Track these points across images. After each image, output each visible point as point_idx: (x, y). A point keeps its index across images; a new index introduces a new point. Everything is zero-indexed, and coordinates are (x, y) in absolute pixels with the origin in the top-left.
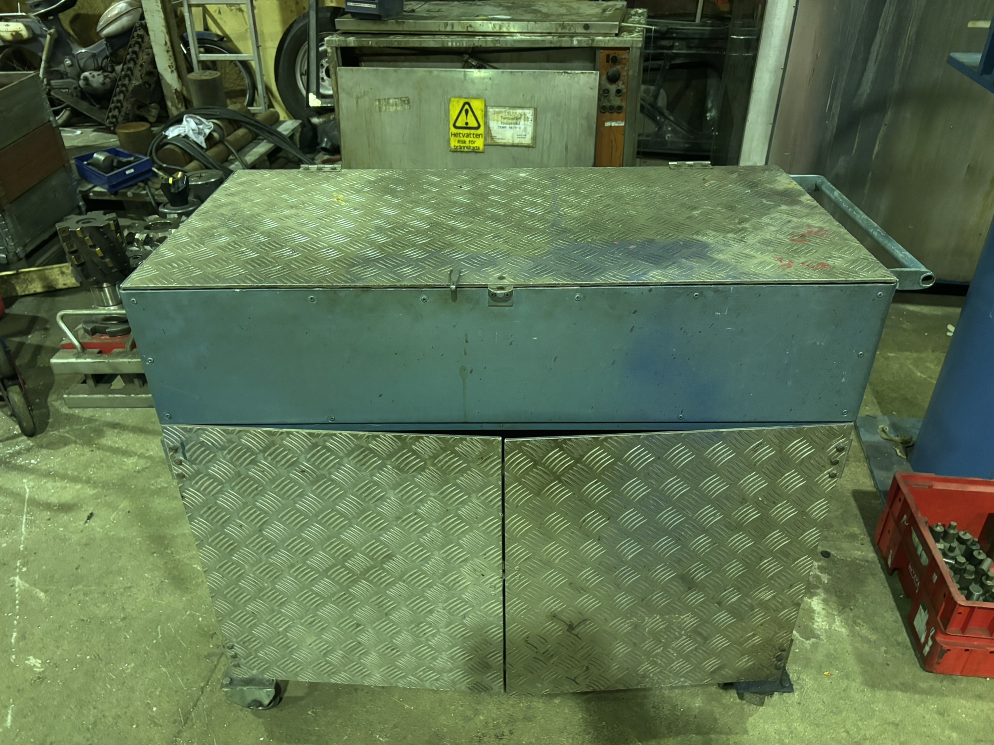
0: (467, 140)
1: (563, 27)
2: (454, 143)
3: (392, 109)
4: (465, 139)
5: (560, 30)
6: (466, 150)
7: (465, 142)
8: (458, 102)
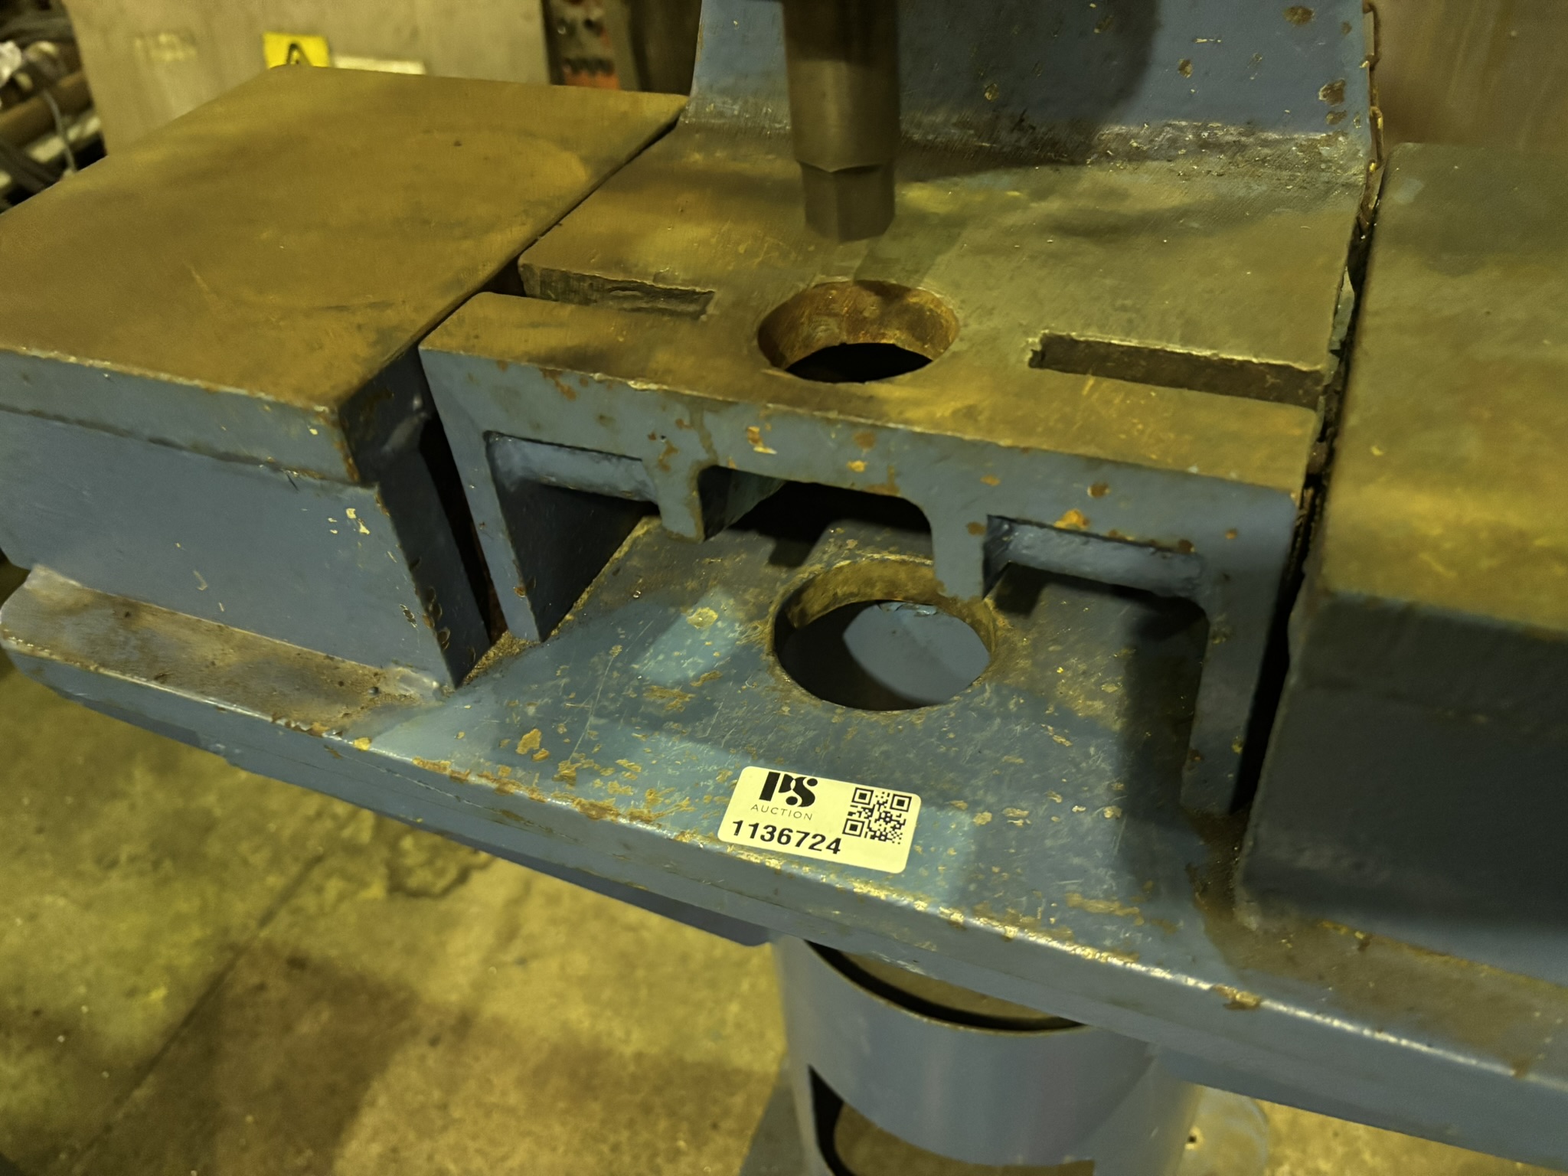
3: (168, 56)
8: (279, 42)
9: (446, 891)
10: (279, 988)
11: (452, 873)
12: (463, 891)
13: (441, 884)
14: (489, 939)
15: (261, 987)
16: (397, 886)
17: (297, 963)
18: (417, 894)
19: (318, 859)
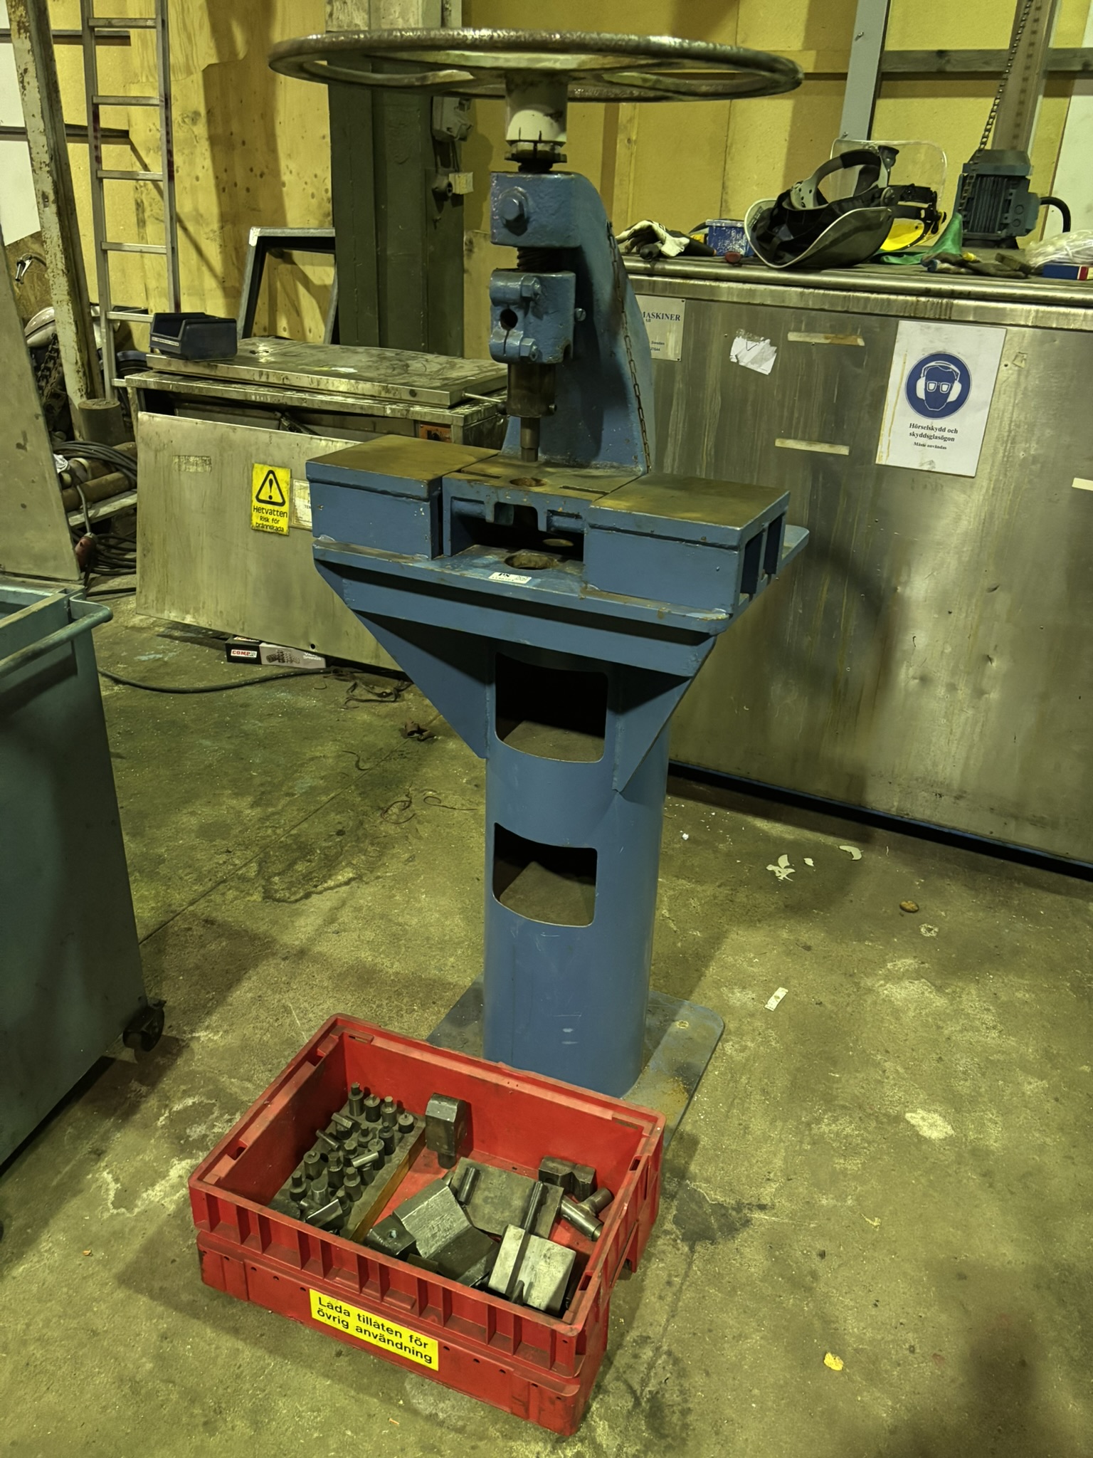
0: (271, 517)
1: (387, 390)
2: (256, 520)
3: (193, 469)
4: (268, 516)
5: (383, 394)
6: (269, 530)
7: (267, 520)
8: (262, 469)
9: (296, 901)
10: (198, 930)
11: (302, 894)
12: (307, 902)
13: (293, 898)
14: (320, 921)
15: (190, 929)
16: (268, 896)
17: (209, 922)
18: (279, 900)
19: (224, 881)
